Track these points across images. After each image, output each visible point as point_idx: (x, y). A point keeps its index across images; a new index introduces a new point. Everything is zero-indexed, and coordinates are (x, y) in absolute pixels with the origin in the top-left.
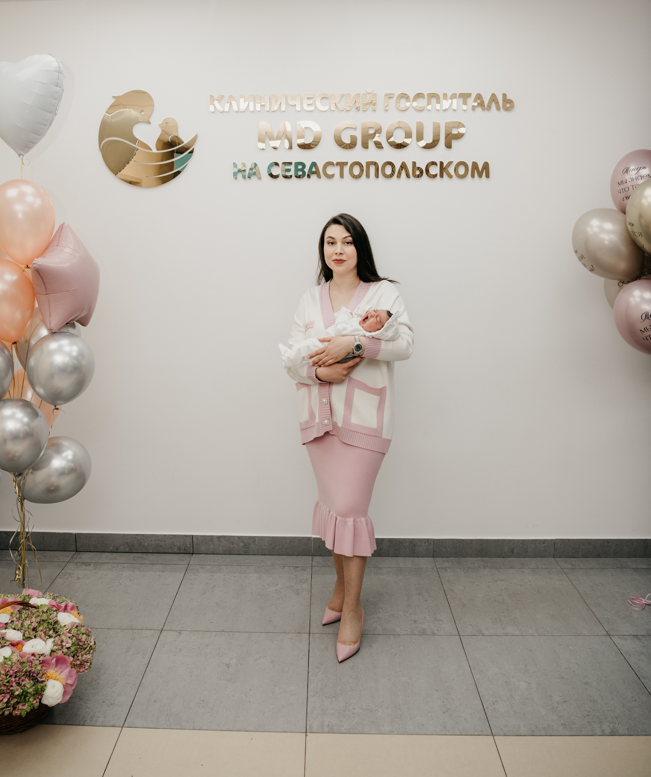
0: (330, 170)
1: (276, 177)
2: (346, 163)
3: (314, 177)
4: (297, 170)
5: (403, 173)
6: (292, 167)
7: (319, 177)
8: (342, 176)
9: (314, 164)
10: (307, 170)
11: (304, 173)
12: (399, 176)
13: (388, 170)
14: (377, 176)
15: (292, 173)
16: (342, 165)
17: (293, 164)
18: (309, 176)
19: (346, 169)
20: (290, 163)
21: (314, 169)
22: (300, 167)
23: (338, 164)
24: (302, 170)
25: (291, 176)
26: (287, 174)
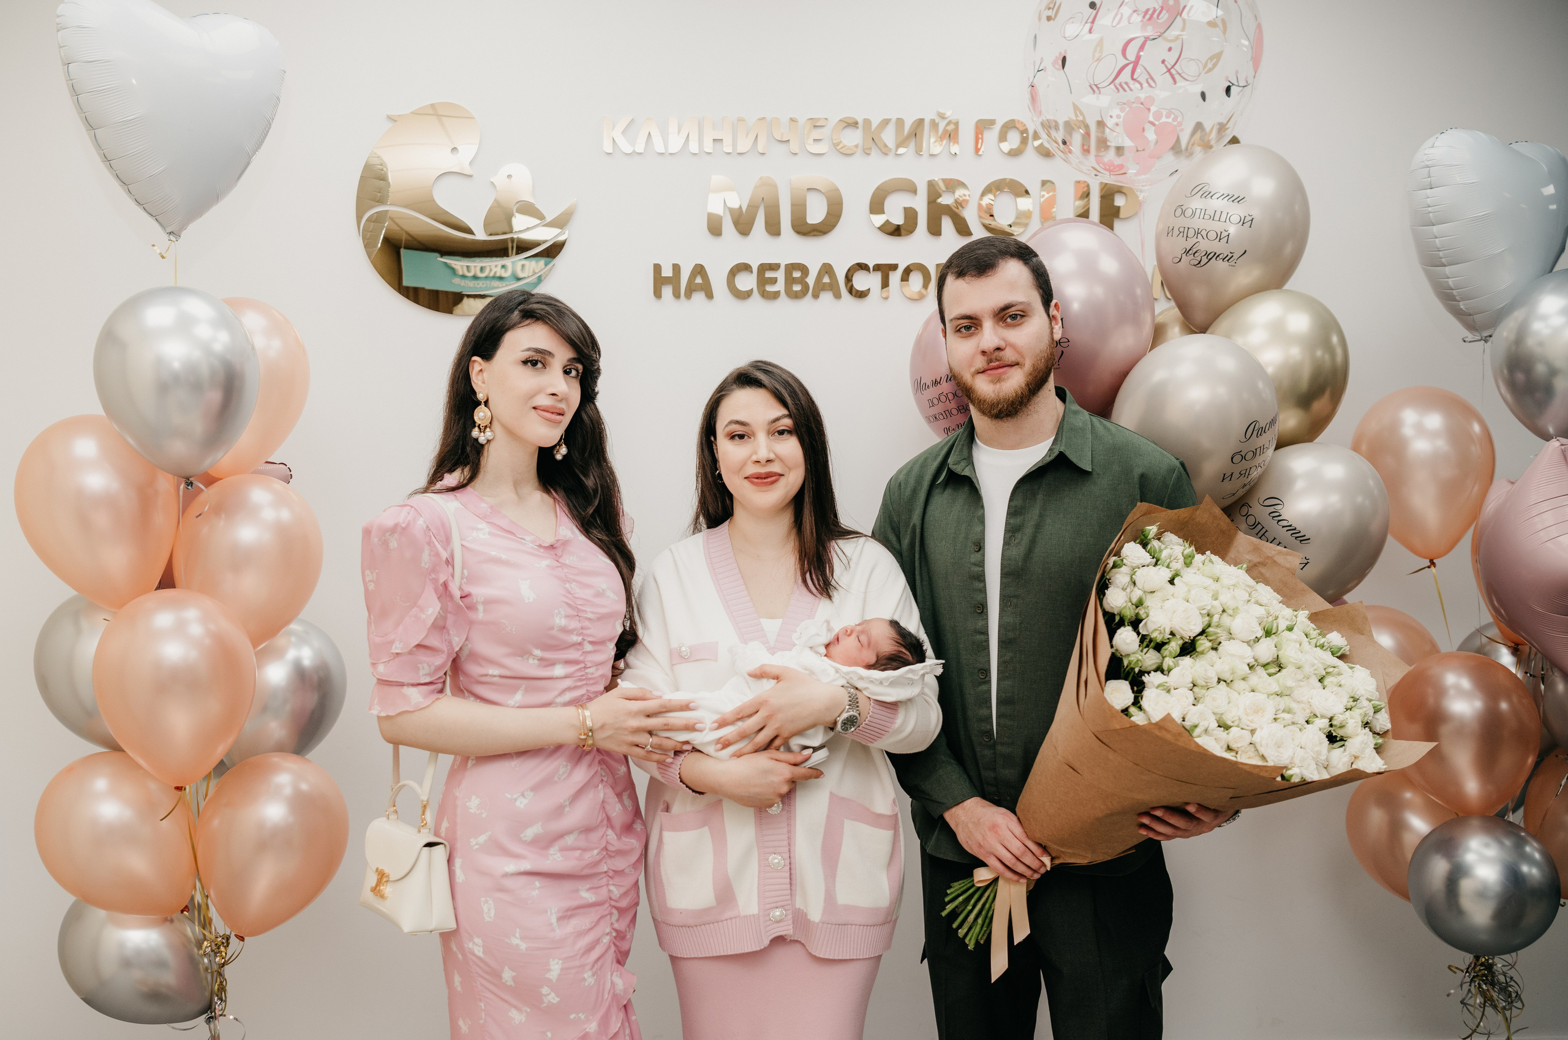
0: (861, 281)
1: (745, 295)
2: (894, 267)
3: (826, 297)
4: (790, 281)
6: (780, 275)
7: (838, 296)
8: (885, 291)
9: (827, 269)
10: (811, 280)
11: (806, 287)
15: (780, 286)
16: (885, 270)
17: (782, 268)
18: (816, 296)
19: (895, 277)
20: (774, 267)
21: (826, 280)
22: (797, 274)
23: (877, 268)
24: (802, 281)
25: (776, 295)
26: (770, 288)
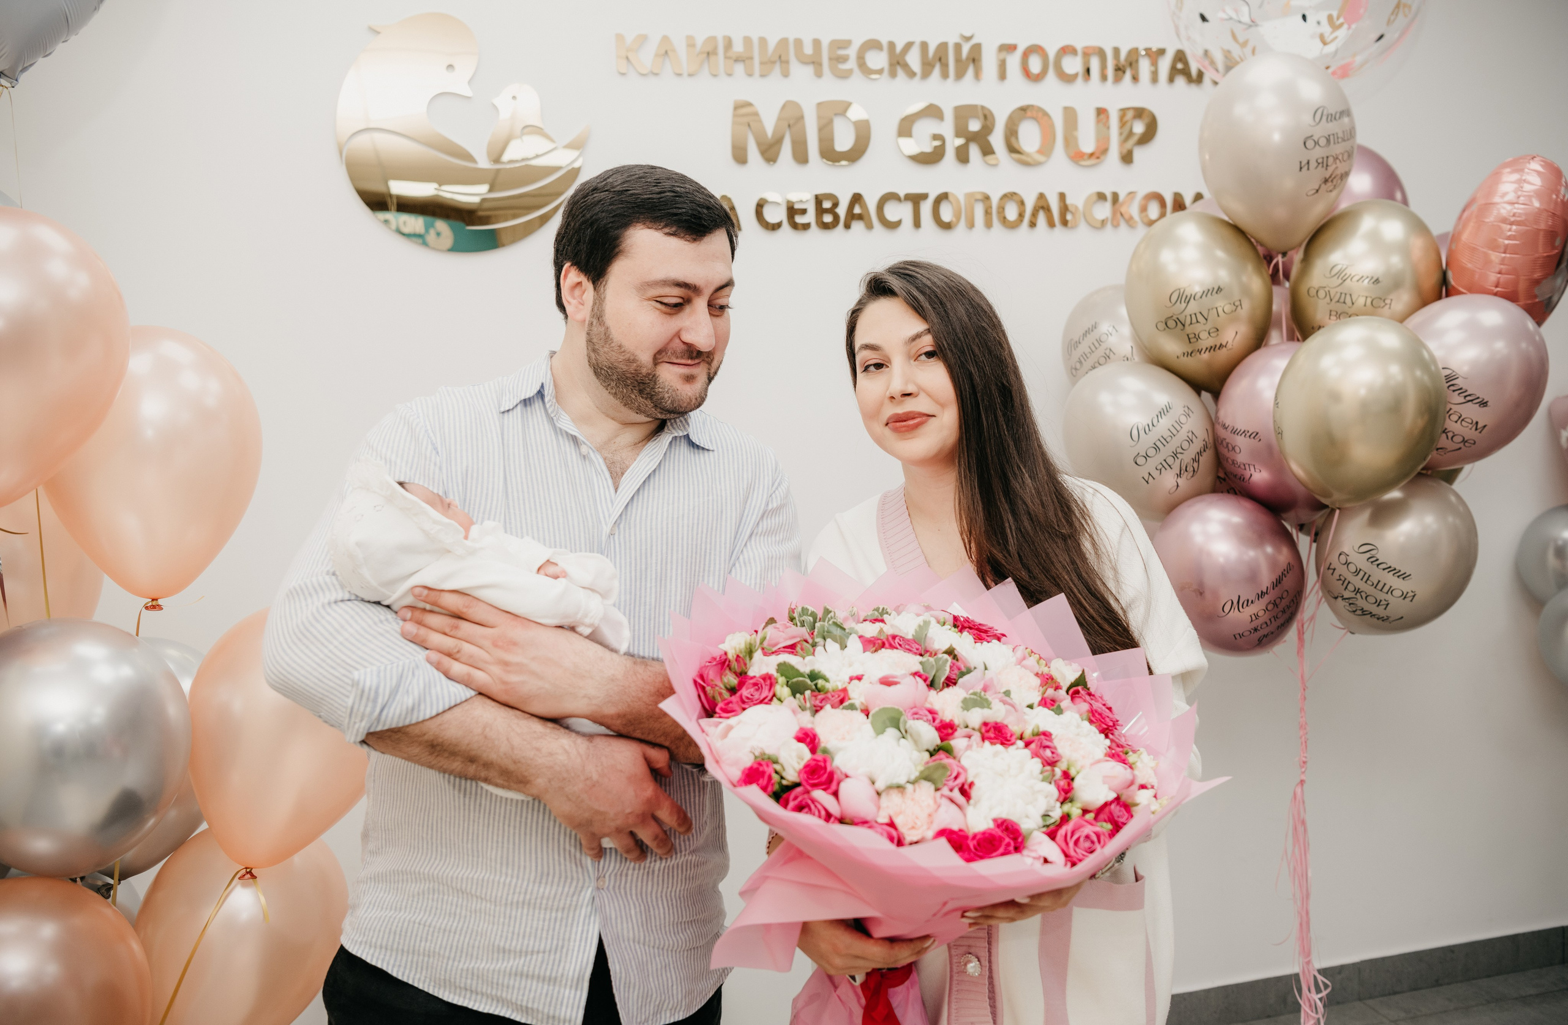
0: (893, 212)
1: (774, 227)
2: (925, 196)
3: (857, 226)
4: (820, 211)
5: (1041, 218)
6: (810, 207)
7: (870, 226)
8: (917, 224)
9: (857, 198)
10: (842, 211)
11: (836, 218)
12: (1033, 224)
13: (1012, 213)
14: (988, 224)
15: (810, 218)
16: (916, 200)
17: (813, 199)
18: (847, 226)
19: (926, 208)
21: (857, 210)
22: (827, 205)
23: (908, 197)
24: (832, 211)
25: (806, 227)
26: (799, 219)
